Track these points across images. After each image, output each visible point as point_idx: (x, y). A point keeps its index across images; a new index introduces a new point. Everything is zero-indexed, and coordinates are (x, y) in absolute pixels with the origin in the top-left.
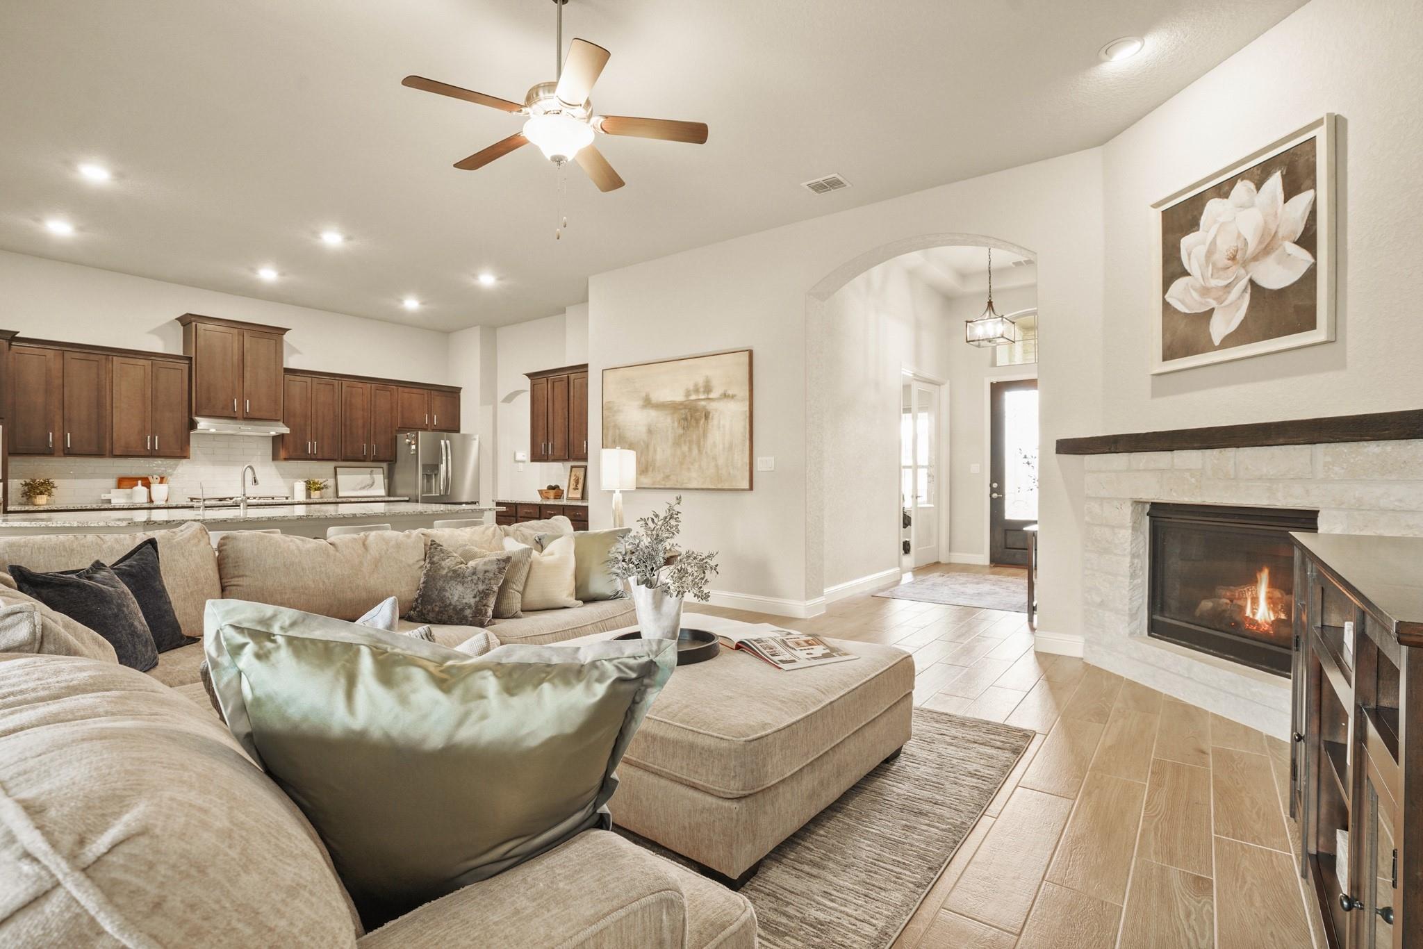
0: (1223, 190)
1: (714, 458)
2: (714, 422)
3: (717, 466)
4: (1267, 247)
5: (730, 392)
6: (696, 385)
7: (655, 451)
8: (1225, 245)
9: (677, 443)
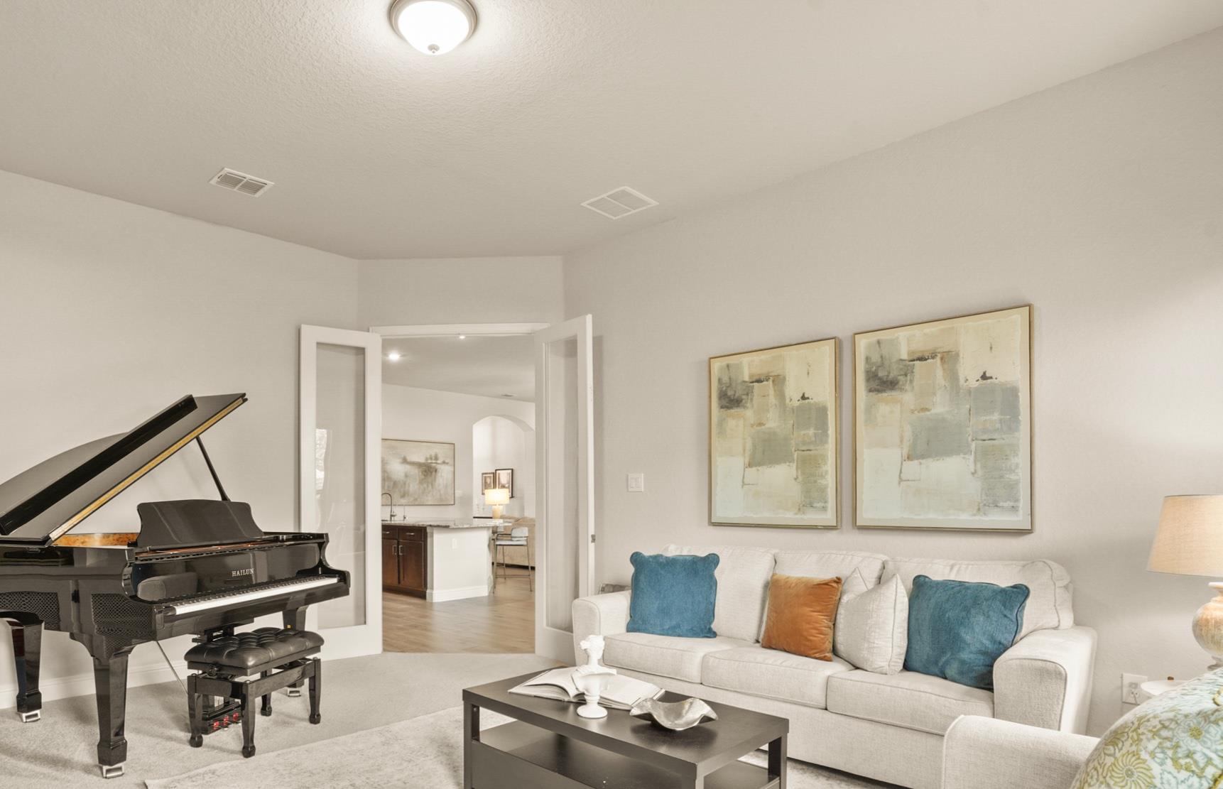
1: (439, 491)
2: (439, 474)
3: (441, 495)
5: (446, 461)
6: (431, 456)
7: (409, 486)
9: (421, 482)
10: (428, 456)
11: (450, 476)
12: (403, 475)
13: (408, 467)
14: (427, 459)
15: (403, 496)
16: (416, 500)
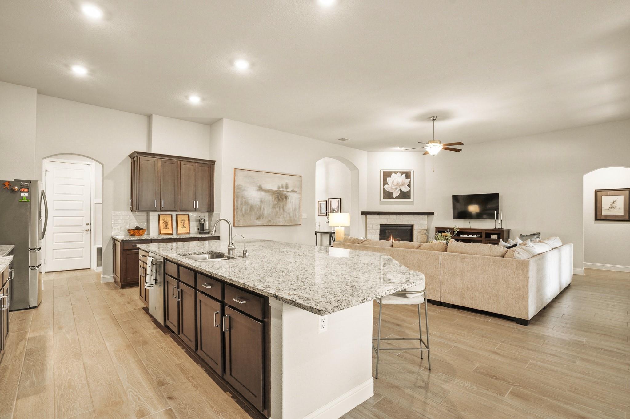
0: (396, 173)
1: (289, 214)
2: (289, 200)
3: (290, 217)
4: (403, 185)
5: (295, 190)
6: (282, 185)
7: (264, 209)
8: (395, 182)
9: (274, 207)
10: (280, 186)
11: (298, 202)
12: (259, 200)
13: (263, 194)
14: (279, 188)
15: (258, 218)
16: (270, 221)
